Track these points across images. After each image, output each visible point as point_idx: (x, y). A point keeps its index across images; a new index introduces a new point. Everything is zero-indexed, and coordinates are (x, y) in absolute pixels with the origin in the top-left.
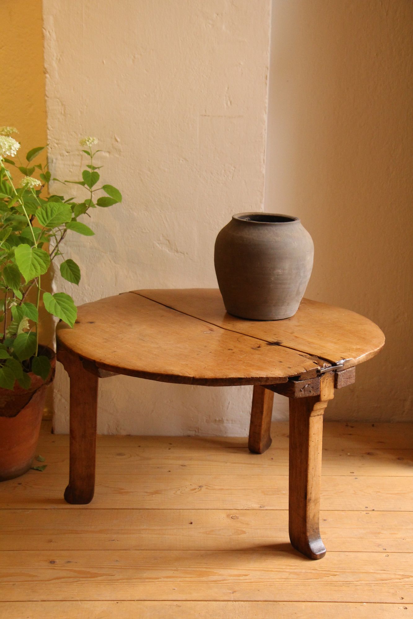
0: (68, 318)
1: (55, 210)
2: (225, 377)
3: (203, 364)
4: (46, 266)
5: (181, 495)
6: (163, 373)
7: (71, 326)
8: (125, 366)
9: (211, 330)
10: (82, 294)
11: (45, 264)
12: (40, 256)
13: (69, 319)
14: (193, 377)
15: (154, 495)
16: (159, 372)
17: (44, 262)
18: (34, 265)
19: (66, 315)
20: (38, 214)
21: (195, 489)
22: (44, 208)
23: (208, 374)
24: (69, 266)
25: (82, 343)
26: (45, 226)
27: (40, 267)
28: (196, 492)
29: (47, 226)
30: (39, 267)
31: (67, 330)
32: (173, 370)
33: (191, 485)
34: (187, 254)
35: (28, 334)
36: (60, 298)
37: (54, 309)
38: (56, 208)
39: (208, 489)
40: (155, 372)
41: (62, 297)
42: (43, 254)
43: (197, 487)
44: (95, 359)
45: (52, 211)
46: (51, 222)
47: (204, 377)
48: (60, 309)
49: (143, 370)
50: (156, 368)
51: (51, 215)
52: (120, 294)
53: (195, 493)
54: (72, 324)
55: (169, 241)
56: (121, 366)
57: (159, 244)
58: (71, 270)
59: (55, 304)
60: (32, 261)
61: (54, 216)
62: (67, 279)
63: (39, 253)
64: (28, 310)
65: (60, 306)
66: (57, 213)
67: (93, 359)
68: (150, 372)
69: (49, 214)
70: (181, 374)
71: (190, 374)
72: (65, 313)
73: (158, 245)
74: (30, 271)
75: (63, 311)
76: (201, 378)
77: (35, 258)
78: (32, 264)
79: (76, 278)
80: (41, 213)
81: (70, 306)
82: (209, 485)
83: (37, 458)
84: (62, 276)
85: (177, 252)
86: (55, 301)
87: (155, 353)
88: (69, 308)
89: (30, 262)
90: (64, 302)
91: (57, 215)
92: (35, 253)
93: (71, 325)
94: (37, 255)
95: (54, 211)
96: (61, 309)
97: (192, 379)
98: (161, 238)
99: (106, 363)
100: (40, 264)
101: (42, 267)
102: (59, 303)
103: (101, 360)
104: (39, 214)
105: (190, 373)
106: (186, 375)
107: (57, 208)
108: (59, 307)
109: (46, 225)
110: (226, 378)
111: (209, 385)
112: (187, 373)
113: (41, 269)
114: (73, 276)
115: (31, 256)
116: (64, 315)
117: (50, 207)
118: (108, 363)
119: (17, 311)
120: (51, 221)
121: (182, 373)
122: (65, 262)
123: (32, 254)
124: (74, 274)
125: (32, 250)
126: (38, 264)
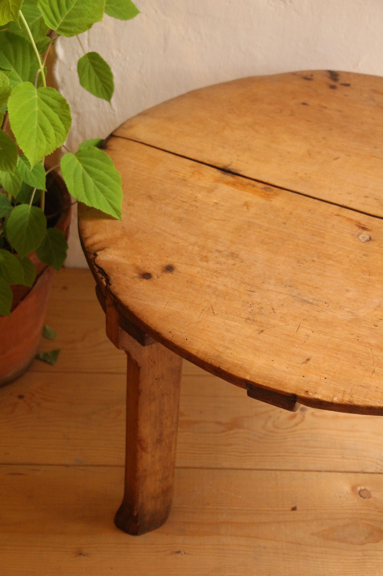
4: (66, 129)
11: (63, 123)
12: (52, 107)
17: (61, 119)
18: (43, 129)
19: (105, 196)
24: (93, 65)
26: (55, 29)
27: (54, 129)
30: (52, 132)
42: (59, 101)
48: (93, 184)
58: (97, 73)
59: (84, 175)
60: (40, 119)
63: (50, 100)
65: (92, 177)
72: (104, 192)
74: (36, 140)
75: (98, 187)
77: (44, 112)
79: (106, 90)
81: (107, 173)
84: (82, 83)
86: (81, 168)
88: (108, 178)
89: (36, 123)
90: (96, 166)
91: (77, 3)
92: (44, 100)
94: (48, 103)
96: (96, 184)
100: (53, 125)
101: (57, 131)
102: (89, 172)
109: (58, 26)
113: (56, 135)
114: (100, 85)
115: (37, 109)
116: (102, 196)
120: (66, 17)
122: (84, 57)
123: (38, 100)
124: (102, 81)
125: (37, 91)
126: (50, 124)
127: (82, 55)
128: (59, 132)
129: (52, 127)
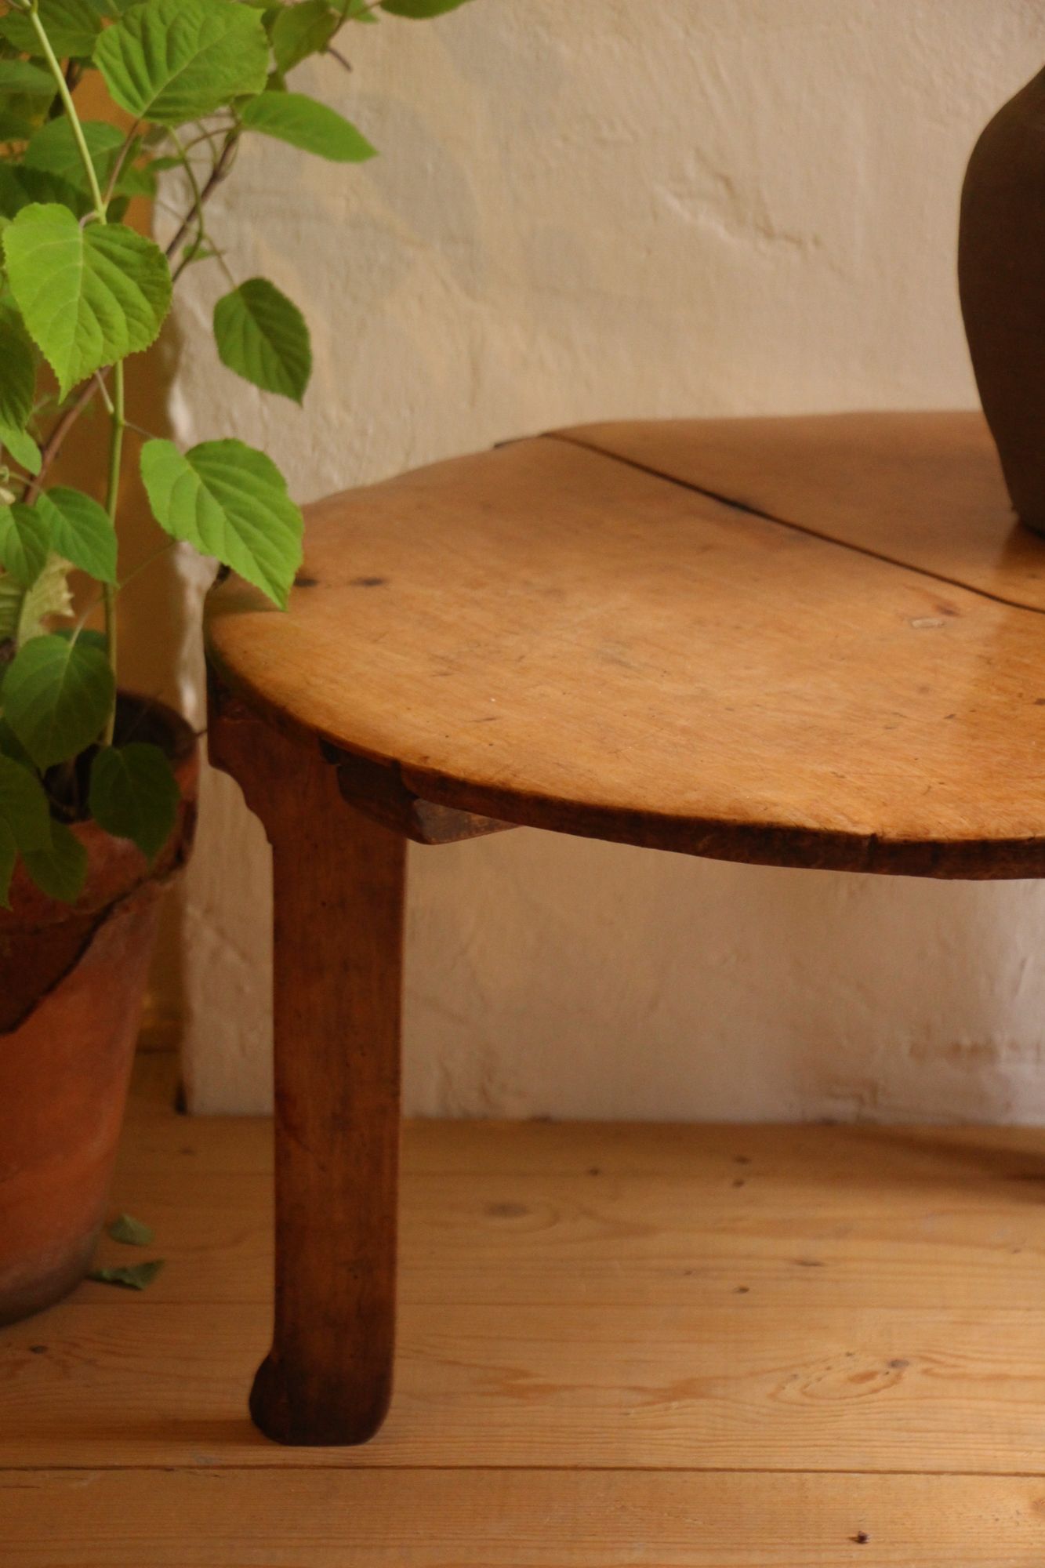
0: (261, 560)
1: (186, 37)
2: (1027, 834)
3: (917, 772)
4: (156, 311)
5: (803, 1405)
6: (724, 817)
7: (275, 601)
8: (544, 785)
9: (947, 610)
10: (314, 449)
11: (150, 300)
12: (121, 263)
13: (267, 564)
14: (873, 836)
15: (675, 1404)
16: (705, 814)
17: (145, 292)
18: (97, 308)
19: (250, 549)
20: (108, 57)
21: (869, 1376)
22: (135, 24)
23: (943, 821)
24: (255, 311)
25: (333, 681)
26: (138, 115)
27: (127, 313)
28: (875, 1391)
29: (149, 114)
30: (118, 317)
31: (258, 618)
32: (775, 805)
33: (849, 1355)
34: (817, 242)
35: (68, 637)
36: (220, 466)
37: (193, 519)
38: (192, 25)
39: (937, 1376)
40: (684, 813)
41: (231, 460)
42: (140, 251)
43: (879, 1366)
44: (397, 756)
45: (170, 40)
46: (168, 95)
47: (922, 836)
48: (224, 519)
49: (629, 807)
50: (692, 796)
51: (170, 62)
52: (498, 446)
53: (874, 1397)
54: (283, 590)
55: (727, 182)
56: (522, 788)
57: (679, 196)
58: (267, 331)
59: (200, 496)
60: (87, 285)
61: (184, 64)
62: (247, 374)
63: (118, 250)
64: (69, 529)
65: (221, 503)
66: (197, 51)
67: (389, 753)
68: (662, 811)
69: (160, 54)
70: (812, 824)
71: (855, 823)
72: (247, 538)
73: (675, 204)
74: (77, 331)
75: (237, 528)
76: (913, 838)
77: (100, 273)
78: (84, 301)
79: (291, 373)
80: (117, 50)
81: (265, 502)
82: (935, 1356)
83: (113, 1227)
84: (225, 357)
85: (769, 233)
86: (196, 481)
87: (683, 722)
88: (266, 512)
89: (79, 293)
90: (237, 483)
91: (197, 60)
92: (101, 247)
93: (278, 596)
94: (110, 255)
95: (181, 40)
96: (229, 519)
97: (866, 843)
98: (691, 169)
99: (453, 772)
100: (123, 302)
101: (132, 316)
102: (216, 492)
103: (426, 758)
104: (113, 54)
105: (856, 818)
106: (839, 828)
107: (198, 24)
108: (217, 511)
109: (145, 107)
110: (1031, 839)
111: (950, 875)
112: (841, 817)
113: (129, 326)
114: (274, 362)
115: (81, 262)
116: (242, 547)
117: (164, 22)
118: (462, 775)
119: (20, 529)
120: (168, 88)
121: (816, 817)
122: (233, 295)
123: (86, 251)
124: (278, 350)
125: (84, 232)
126: (114, 300)
127: (225, 289)
128: (139, 319)
129: (118, 306)
